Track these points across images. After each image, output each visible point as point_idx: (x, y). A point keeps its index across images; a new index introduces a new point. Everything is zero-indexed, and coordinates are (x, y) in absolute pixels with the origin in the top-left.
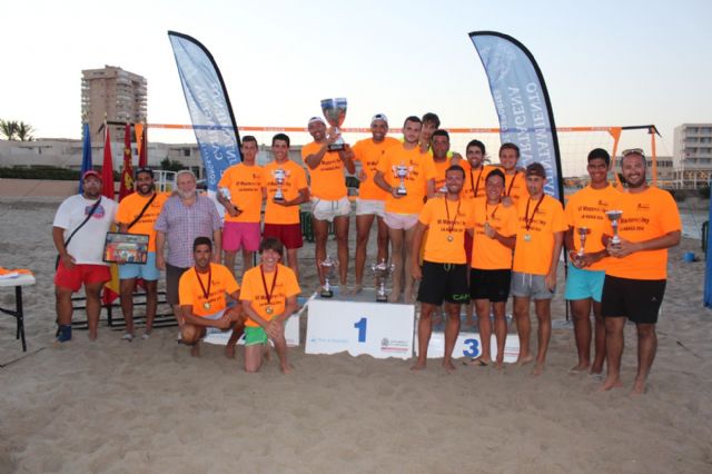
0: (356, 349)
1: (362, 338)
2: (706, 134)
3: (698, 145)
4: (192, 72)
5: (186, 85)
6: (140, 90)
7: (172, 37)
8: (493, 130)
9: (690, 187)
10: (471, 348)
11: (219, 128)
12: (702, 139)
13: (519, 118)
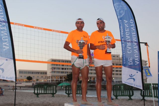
12: (57, 65)
13: (127, 32)
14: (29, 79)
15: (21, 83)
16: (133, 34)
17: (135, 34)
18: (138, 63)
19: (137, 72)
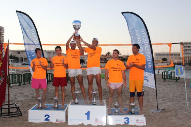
0: (86, 123)
1: (88, 118)
2: (190, 45)
3: (188, 48)
4: (25, 25)
5: (23, 29)
6: (2, 31)
7: (18, 13)
8: (130, 45)
9: (186, 62)
10: (127, 120)
11: (35, 44)
12: (189, 47)
13: (139, 40)
14: (165, 60)
15: (157, 64)
16: (144, 41)
17: (147, 41)
18: (151, 66)
19: (150, 74)
